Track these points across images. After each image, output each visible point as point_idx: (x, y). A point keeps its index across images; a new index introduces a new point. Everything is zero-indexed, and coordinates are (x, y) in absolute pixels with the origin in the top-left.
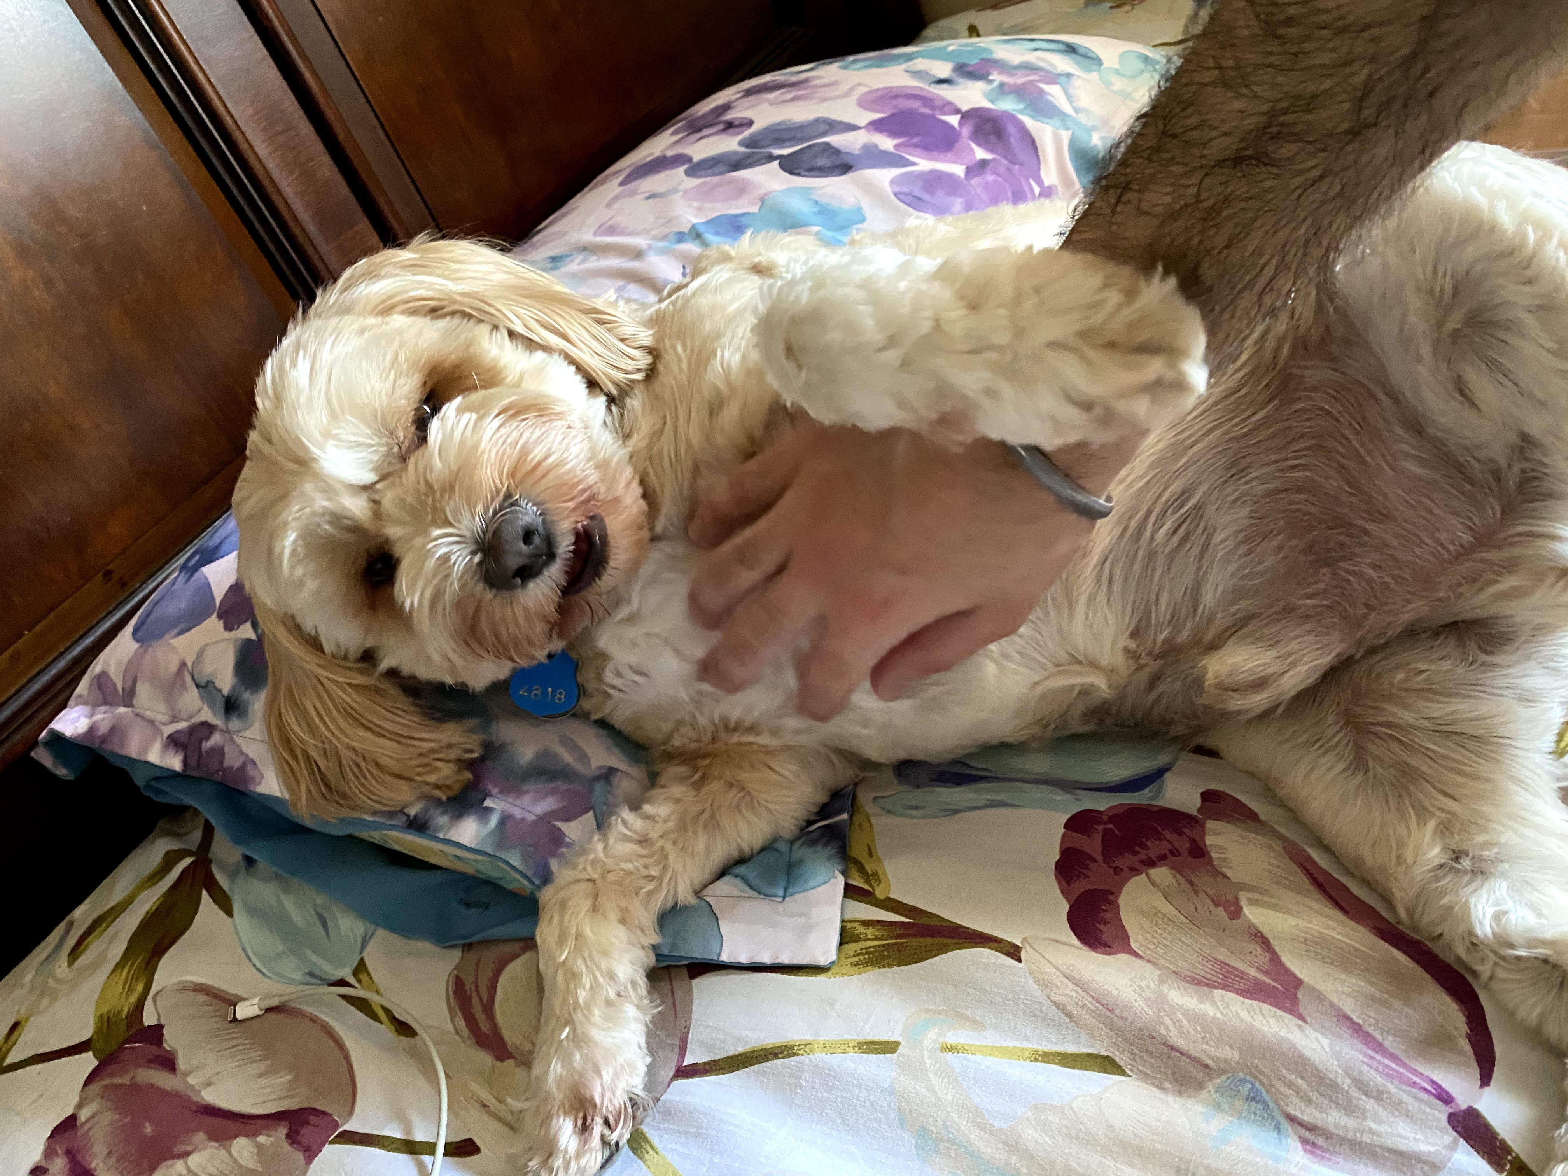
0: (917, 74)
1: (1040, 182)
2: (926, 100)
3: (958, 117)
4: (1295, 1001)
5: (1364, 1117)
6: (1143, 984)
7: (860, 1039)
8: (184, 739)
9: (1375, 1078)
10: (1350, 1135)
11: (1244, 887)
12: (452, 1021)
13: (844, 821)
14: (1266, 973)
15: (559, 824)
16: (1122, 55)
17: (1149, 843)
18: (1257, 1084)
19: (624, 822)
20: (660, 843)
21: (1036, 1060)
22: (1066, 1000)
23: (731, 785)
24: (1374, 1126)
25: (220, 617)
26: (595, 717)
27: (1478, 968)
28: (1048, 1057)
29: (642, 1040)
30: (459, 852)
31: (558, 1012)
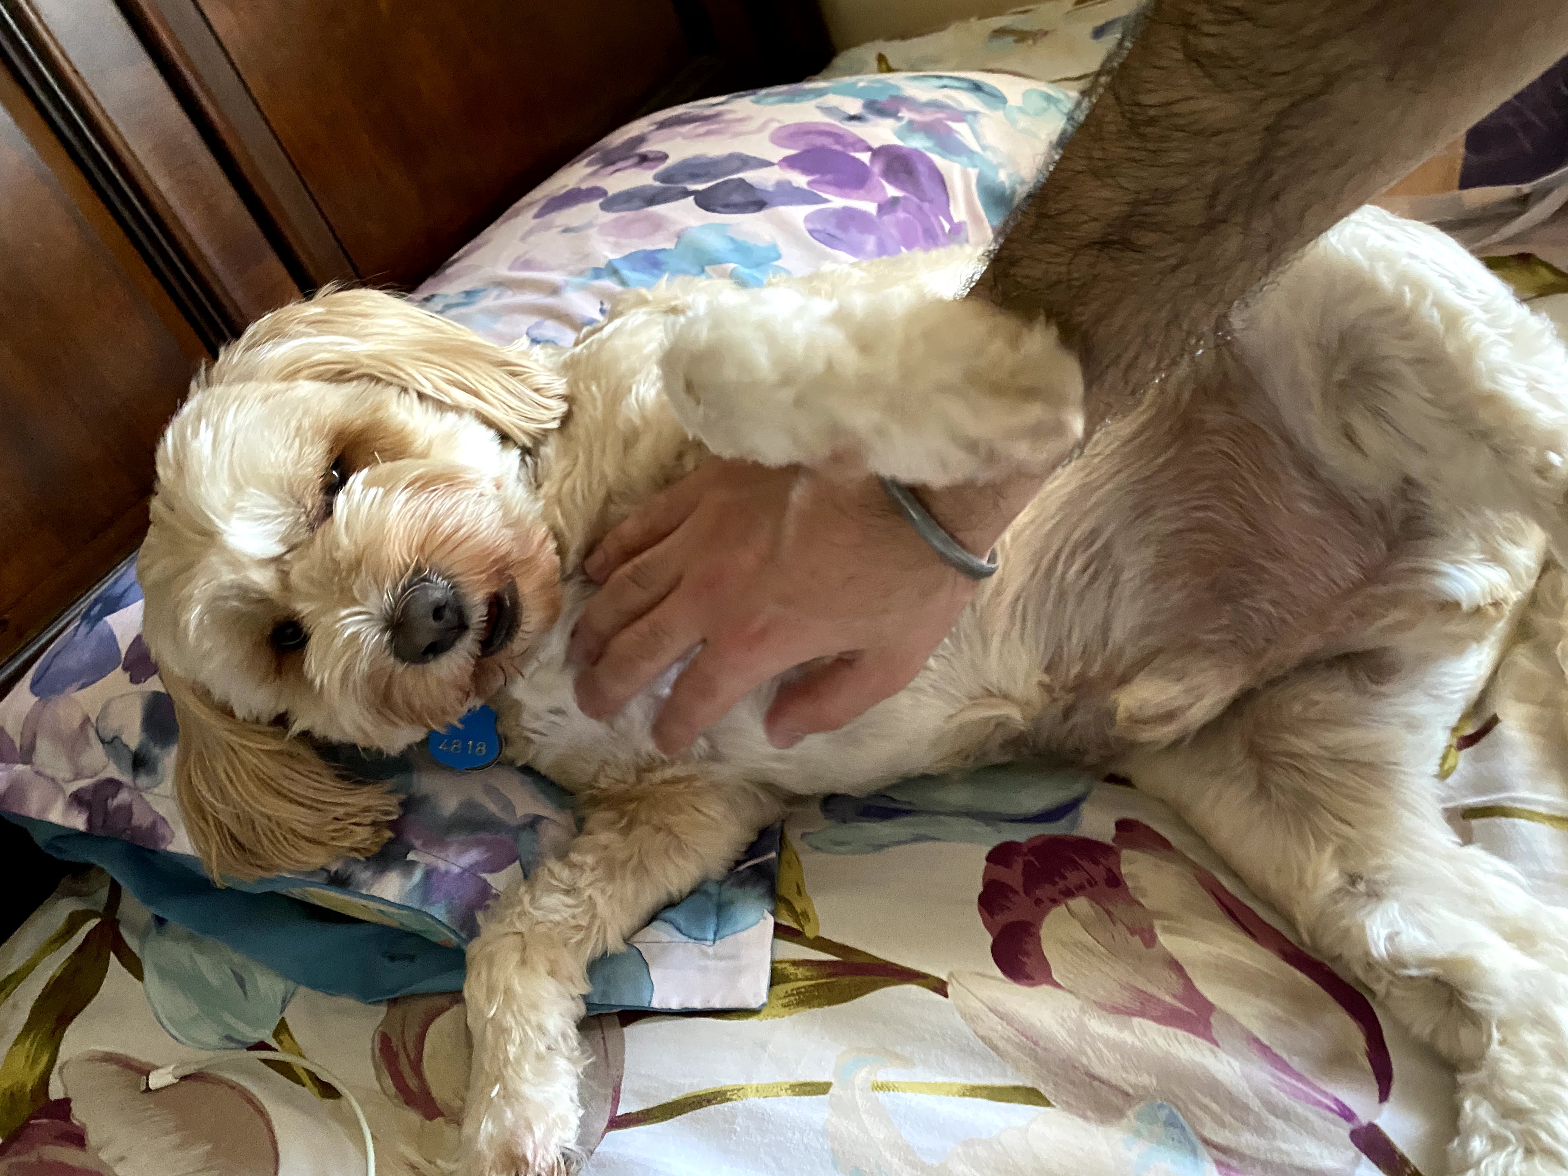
0: (828, 110)
1: (950, 219)
2: (838, 137)
3: (869, 154)
4: (1208, 1025)
5: (1275, 1137)
6: (1065, 1015)
7: (793, 1081)
8: (88, 797)
9: (1284, 1099)
10: (1262, 1157)
11: (1160, 915)
12: (379, 1078)
13: (772, 860)
14: (1182, 1000)
15: (484, 875)
16: (1026, 94)
17: (1067, 875)
18: (1175, 1111)
19: (550, 871)
20: (589, 892)
21: (964, 1095)
22: (992, 1034)
23: (658, 829)
24: (1285, 1146)
25: (125, 669)
26: (520, 763)
27: (1376, 987)
28: (975, 1091)
29: (574, 1093)
30: (383, 908)
31: (487, 1067)
